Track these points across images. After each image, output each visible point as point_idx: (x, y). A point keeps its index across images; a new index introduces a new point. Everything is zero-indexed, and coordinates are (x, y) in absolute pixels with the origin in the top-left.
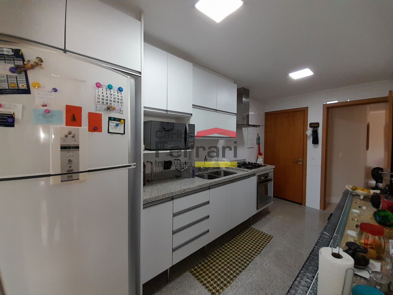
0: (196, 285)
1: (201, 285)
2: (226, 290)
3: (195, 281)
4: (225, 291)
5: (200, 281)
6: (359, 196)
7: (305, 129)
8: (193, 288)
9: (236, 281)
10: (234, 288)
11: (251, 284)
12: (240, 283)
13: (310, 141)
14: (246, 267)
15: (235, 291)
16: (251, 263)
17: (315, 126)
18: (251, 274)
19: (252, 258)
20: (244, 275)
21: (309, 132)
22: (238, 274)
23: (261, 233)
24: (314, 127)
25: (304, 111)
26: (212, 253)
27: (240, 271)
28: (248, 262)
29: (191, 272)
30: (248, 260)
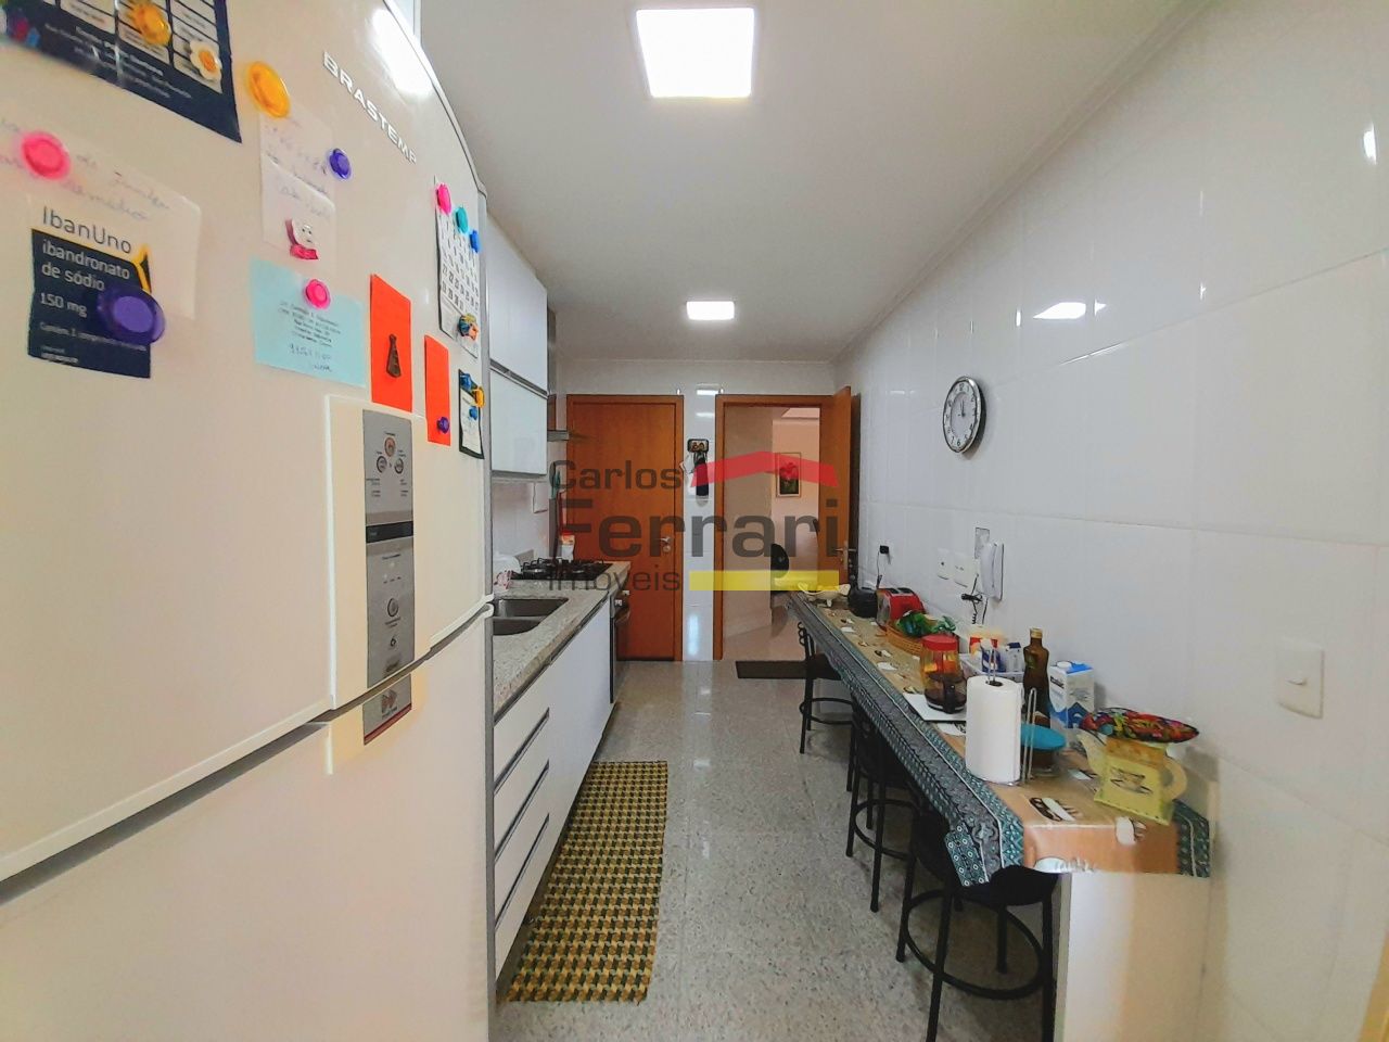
0: (564, 1018)
1: (579, 1003)
2: (655, 959)
3: (553, 1010)
4: (654, 965)
5: (569, 997)
6: (825, 602)
7: (678, 458)
8: (565, 1031)
9: (663, 922)
10: (670, 941)
11: (699, 900)
12: (674, 918)
13: (690, 489)
14: (660, 870)
15: (677, 948)
16: (665, 852)
17: (699, 450)
18: (682, 879)
19: (659, 839)
20: (670, 892)
21: (688, 461)
22: (654, 901)
23: (636, 767)
24: (699, 452)
25: (675, 404)
26: (543, 896)
27: (656, 890)
28: (656, 857)
29: (517, 998)
30: (653, 853)
